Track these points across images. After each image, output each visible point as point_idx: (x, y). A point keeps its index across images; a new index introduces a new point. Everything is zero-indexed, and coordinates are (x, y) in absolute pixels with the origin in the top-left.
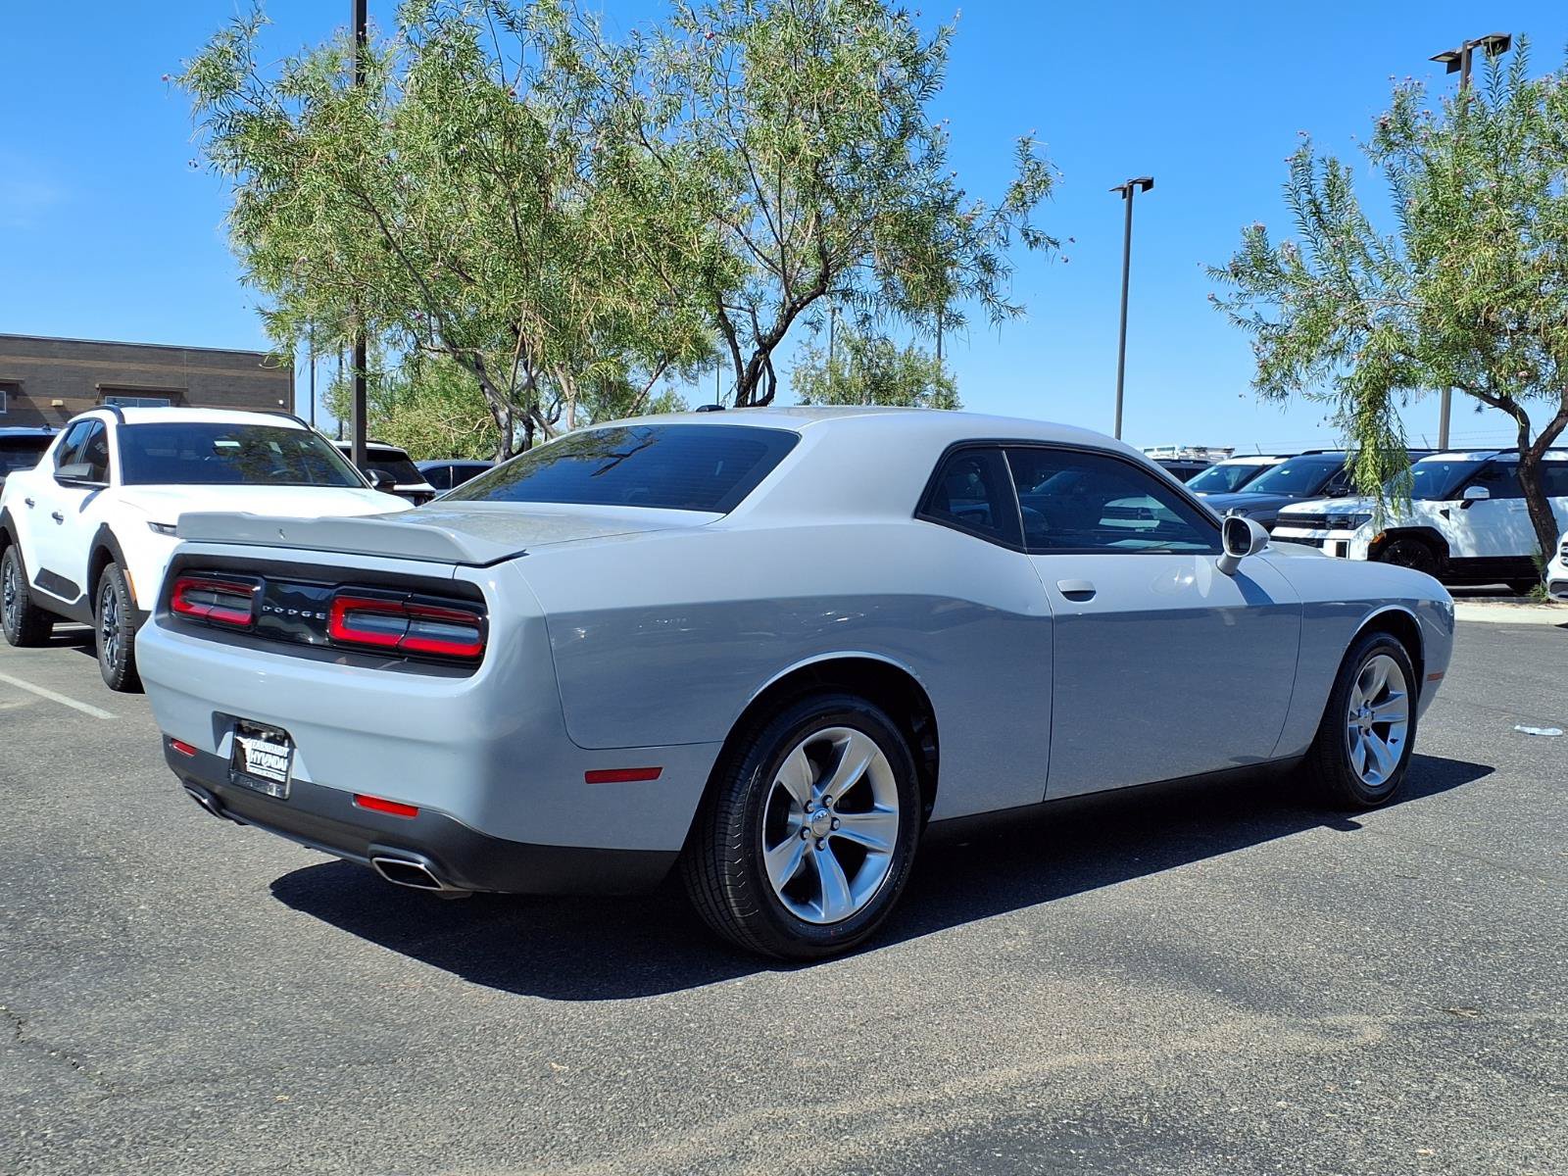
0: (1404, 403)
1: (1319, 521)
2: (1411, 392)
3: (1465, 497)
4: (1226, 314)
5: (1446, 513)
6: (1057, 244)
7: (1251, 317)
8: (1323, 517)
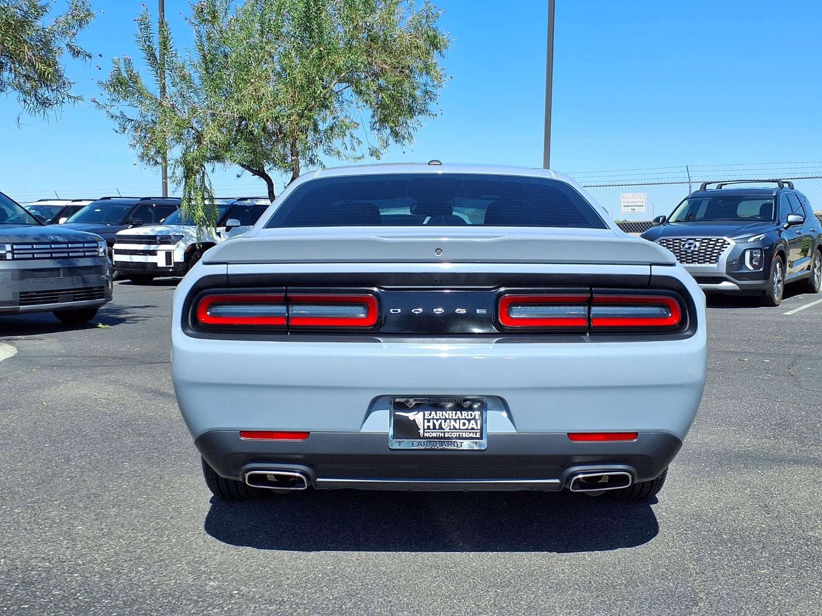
0: (213, 171)
1: (150, 240)
2: (218, 165)
3: (227, 225)
4: (103, 111)
5: (219, 234)
6: (91, 57)
7: (119, 114)
8: (154, 237)
